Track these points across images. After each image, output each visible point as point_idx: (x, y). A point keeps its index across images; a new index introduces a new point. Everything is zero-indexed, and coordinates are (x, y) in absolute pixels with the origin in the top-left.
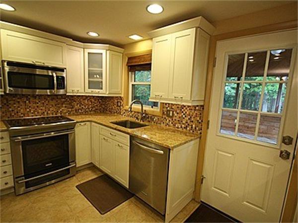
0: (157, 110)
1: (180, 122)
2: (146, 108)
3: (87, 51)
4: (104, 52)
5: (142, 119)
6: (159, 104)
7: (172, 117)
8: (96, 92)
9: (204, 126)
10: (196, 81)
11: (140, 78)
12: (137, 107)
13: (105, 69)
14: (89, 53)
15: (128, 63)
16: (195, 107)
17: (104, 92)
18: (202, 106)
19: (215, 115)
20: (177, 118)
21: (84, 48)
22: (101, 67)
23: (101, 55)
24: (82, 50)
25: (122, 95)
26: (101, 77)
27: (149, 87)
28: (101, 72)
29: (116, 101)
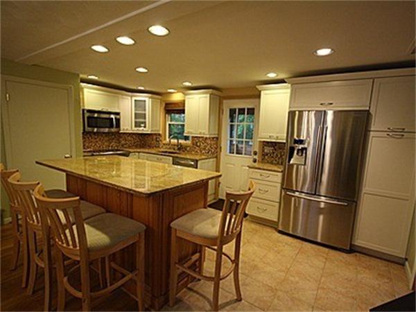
0: (189, 142)
1: (204, 149)
2: (180, 141)
3: (134, 99)
4: (147, 99)
5: (179, 149)
6: (190, 138)
7: (199, 147)
8: (141, 130)
9: (219, 150)
10: (212, 124)
11: (176, 120)
12: (174, 141)
13: (148, 112)
14: (135, 101)
15: (165, 107)
16: (213, 138)
17: (147, 130)
18: (217, 138)
19: (225, 144)
20: (202, 146)
21: (131, 97)
22: (145, 110)
23: (145, 101)
24: (129, 98)
25: (161, 133)
26: (145, 118)
27: (183, 126)
28: (145, 114)
29: (155, 137)
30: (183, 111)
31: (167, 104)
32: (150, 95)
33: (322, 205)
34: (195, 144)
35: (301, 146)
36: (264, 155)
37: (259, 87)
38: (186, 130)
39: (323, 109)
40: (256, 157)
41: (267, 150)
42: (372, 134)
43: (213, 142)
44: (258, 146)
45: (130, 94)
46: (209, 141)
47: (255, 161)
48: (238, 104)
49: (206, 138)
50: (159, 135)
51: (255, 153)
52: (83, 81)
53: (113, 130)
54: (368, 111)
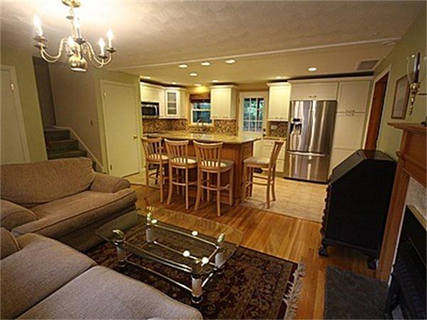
0: (212, 125)
1: (225, 129)
2: (205, 124)
3: (167, 91)
4: (177, 92)
5: (203, 130)
6: (213, 121)
7: (220, 127)
8: (172, 116)
9: (236, 129)
12: (200, 124)
13: (178, 102)
14: (168, 93)
15: (190, 98)
16: (232, 120)
17: (177, 116)
19: (241, 124)
20: (223, 127)
21: (165, 90)
22: (175, 100)
23: (175, 94)
24: (163, 91)
25: (186, 118)
26: (175, 107)
27: (209, 112)
28: (175, 104)
29: (181, 122)
30: (209, 101)
31: (191, 95)
32: (179, 88)
33: (310, 158)
34: (216, 126)
35: (297, 123)
36: (271, 131)
37: (268, 84)
38: (212, 115)
39: (311, 99)
40: (265, 133)
41: (272, 127)
42: (338, 114)
43: (232, 124)
44: (266, 125)
45: (164, 88)
46: (228, 123)
47: (264, 135)
48: (251, 95)
49: (226, 121)
50: (185, 120)
51: (264, 130)
52: (142, 81)
53: (155, 117)
54: (336, 101)
